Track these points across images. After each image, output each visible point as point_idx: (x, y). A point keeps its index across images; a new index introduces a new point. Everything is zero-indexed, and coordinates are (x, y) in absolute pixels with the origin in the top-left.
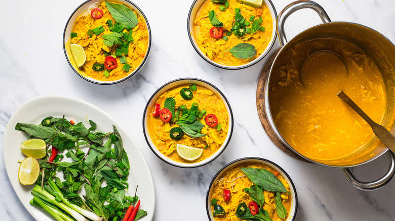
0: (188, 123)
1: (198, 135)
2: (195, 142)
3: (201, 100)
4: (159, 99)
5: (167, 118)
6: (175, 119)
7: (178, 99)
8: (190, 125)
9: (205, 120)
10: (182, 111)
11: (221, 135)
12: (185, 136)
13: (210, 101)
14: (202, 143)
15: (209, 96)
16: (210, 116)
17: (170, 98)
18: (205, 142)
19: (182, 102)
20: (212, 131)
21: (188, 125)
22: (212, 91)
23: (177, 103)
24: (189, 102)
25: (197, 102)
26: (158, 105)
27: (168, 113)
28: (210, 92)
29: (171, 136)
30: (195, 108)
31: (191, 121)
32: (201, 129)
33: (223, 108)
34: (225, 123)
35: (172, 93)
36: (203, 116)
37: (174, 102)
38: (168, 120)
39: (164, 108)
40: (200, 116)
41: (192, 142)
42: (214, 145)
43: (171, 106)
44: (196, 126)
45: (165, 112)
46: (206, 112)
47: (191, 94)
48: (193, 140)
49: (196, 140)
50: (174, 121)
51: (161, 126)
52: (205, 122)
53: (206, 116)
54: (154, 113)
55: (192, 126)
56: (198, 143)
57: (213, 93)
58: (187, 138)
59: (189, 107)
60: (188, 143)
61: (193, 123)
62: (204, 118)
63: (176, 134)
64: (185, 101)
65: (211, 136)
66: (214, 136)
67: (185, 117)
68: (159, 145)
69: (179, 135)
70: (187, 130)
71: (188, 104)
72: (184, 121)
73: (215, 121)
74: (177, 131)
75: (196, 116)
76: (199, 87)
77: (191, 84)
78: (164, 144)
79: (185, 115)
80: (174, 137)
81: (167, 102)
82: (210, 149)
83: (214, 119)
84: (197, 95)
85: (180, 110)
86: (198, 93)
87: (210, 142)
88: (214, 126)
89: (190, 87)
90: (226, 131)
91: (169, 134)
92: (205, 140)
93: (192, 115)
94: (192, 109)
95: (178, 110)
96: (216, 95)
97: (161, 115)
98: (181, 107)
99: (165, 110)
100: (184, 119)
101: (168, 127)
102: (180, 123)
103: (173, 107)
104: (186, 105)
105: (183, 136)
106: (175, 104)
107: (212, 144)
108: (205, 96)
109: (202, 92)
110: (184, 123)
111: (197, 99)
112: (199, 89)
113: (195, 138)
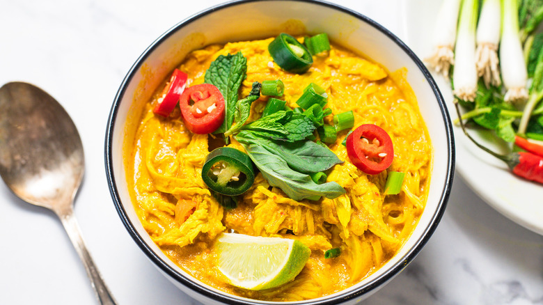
0: (283, 142)
1: (312, 187)
2: (297, 219)
3: (339, 90)
4: (191, 64)
5: (206, 113)
6: (234, 127)
7: (256, 64)
8: (287, 152)
9: (349, 145)
10: (263, 100)
11: (398, 220)
12: (262, 189)
13: (369, 96)
14: (318, 231)
15: (370, 82)
16: (370, 134)
17: (229, 57)
18: (331, 229)
19: (269, 76)
20: (365, 187)
21: (278, 149)
22: (380, 67)
23: (249, 77)
24: (296, 78)
25: (324, 86)
26: (183, 77)
27: (213, 98)
28: (375, 68)
29: (209, 178)
30: (315, 100)
31: (293, 138)
32: (328, 172)
33: (416, 126)
34: (417, 179)
35: (245, 48)
36: (339, 134)
37: (239, 67)
38: (205, 120)
39: (202, 85)
40: (329, 131)
41: (282, 218)
42: (365, 245)
43: (226, 80)
44: (309, 159)
45: (202, 95)
46: (352, 121)
47: (307, 56)
48: (288, 208)
49: (300, 211)
50: (227, 133)
51: (177, 150)
52: (345, 152)
53: (350, 132)
54: (160, 101)
55: (295, 157)
56: (306, 225)
57: (384, 76)
58: (267, 197)
59: (293, 94)
60: (269, 217)
61: (300, 144)
62: (343, 140)
63: (226, 174)
64: (282, 73)
65: (361, 206)
66: (372, 212)
67: (273, 120)
68: (151, 216)
69: (236, 178)
70: (272, 162)
71: (294, 87)
72: (267, 134)
73: (382, 155)
74: (236, 159)
75: (315, 125)
76: (338, 51)
77: (311, 35)
78: (169, 211)
79: (272, 115)
80: (215, 185)
81: (214, 69)
82: (346, 264)
83: (381, 144)
84: (328, 69)
85: (258, 94)
86: (332, 66)
87: (353, 229)
88: (378, 172)
89: (308, 40)
90: (419, 204)
91: (200, 171)
92: (334, 219)
93: (301, 120)
94: (304, 102)
95: (252, 94)
96: (394, 83)
97: (183, 104)
98: (264, 85)
99: (202, 88)
100: (268, 125)
101: (200, 150)
102: (250, 136)
103: (235, 83)
104: (282, 87)
105: (252, 188)
106: (245, 74)
107: (360, 238)
108: (355, 79)
109: (346, 65)
110: (265, 138)
111: (326, 76)
112: (338, 55)
113: (299, 201)
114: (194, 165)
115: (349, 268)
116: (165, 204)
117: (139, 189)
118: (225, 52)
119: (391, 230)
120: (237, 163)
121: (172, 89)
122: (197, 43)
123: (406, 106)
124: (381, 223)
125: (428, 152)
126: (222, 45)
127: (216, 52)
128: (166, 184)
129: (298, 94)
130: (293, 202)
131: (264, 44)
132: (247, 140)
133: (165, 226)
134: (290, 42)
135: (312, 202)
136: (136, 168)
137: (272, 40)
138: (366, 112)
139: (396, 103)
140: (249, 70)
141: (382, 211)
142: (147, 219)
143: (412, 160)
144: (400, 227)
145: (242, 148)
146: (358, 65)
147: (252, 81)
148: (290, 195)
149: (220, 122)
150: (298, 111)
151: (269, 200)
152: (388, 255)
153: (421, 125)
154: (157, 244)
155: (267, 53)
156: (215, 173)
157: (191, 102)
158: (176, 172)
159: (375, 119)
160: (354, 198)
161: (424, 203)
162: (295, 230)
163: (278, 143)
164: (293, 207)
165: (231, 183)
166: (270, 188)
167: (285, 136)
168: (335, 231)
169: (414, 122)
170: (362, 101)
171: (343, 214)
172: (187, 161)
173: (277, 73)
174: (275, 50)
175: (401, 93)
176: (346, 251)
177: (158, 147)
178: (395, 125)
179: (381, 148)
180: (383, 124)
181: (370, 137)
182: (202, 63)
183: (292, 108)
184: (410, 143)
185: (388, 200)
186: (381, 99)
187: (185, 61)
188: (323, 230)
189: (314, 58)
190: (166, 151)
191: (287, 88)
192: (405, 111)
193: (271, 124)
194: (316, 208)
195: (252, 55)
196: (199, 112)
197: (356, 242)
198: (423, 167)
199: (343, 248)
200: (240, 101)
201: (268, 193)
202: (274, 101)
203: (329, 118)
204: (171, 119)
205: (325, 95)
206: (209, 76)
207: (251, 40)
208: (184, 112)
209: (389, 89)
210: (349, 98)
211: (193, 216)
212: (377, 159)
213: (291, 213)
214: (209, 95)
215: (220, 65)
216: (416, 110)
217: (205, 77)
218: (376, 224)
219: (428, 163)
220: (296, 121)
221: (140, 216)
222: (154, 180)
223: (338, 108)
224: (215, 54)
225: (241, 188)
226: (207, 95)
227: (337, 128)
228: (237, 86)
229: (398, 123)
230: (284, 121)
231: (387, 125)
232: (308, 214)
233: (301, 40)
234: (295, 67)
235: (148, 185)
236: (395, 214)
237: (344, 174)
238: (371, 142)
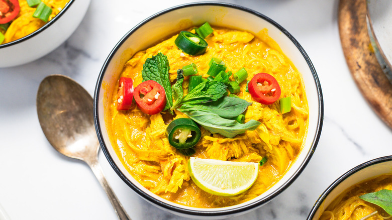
0: (210, 103)
1: (239, 127)
2: (236, 149)
3: (229, 56)
4: (128, 70)
5: (155, 100)
6: (175, 103)
7: (173, 57)
8: (215, 108)
9: (251, 90)
10: (188, 79)
11: (295, 126)
12: (207, 138)
13: (248, 53)
14: (250, 151)
15: (245, 44)
16: (263, 78)
17: (153, 58)
18: (258, 147)
19: (184, 62)
20: (271, 114)
21: (209, 108)
22: (248, 32)
23: (172, 67)
24: (201, 58)
25: (219, 57)
26: (129, 82)
27: (155, 89)
28: (246, 34)
29: (173, 142)
30: (218, 69)
31: (215, 98)
32: (244, 113)
33: (284, 63)
34: (297, 96)
35: (160, 48)
36: (240, 85)
37: (164, 63)
38: (156, 105)
39: (143, 83)
40: (234, 85)
41: (226, 151)
42: (282, 148)
43: (158, 74)
44: (230, 108)
45: (147, 90)
46: (246, 75)
47: (202, 42)
48: (228, 144)
49: (236, 143)
50: (172, 109)
51: (143, 129)
52: (249, 96)
53: (248, 82)
54: (120, 101)
55: (220, 110)
56: (242, 150)
57: (253, 37)
58: (212, 142)
59: (202, 69)
60: (218, 154)
61: (221, 100)
62: (245, 88)
63: (183, 136)
64: (191, 58)
65: (272, 126)
66: (279, 128)
67: (199, 91)
68: (143, 177)
69: (190, 136)
70: (211, 118)
71: (201, 66)
72: (198, 101)
73: (273, 90)
74: (185, 124)
75: (226, 84)
76: (218, 31)
77: (198, 26)
78: (155, 171)
79: (196, 88)
80: (179, 145)
81: (147, 69)
82: (273, 164)
83: (270, 84)
84: (216, 45)
85: (183, 77)
86: (218, 42)
87: (273, 142)
88: (274, 102)
89: (198, 31)
90: (304, 112)
91: (166, 140)
92: (259, 140)
93: (216, 85)
94: (212, 73)
95: (180, 78)
96: (260, 40)
97: (137, 98)
98: (184, 70)
99: (145, 85)
100: (197, 94)
101: (159, 126)
102: (189, 106)
103: (165, 75)
104: (195, 67)
105: (200, 139)
106: (168, 66)
107: (278, 146)
108: (235, 45)
109: (227, 39)
110: (198, 104)
111: (219, 50)
112: (219, 33)
113: (233, 138)
114: (161, 137)
115: (276, 166)
116: (150, 168)
117: (129, 163)
118: (150, 54)
119: (293, 133)
120: (188, 126)
121: (126, 91)
122: (128, 56)
123: (273, 52)
124: (287, 133)
125: (298, 77)
126: (144, 50)
127: (141, 58)
128: (147, 155)
129: (206, 68)
130: (230, 140)
131: (172, 41)
132: (188, 110)
133: (155, 180)
134: (188, 36)
135: (241, 135)
136: (121, 150)
137: (175, 38)
138: (251, 65)
139: (266, 52)
140: (170, 62)
141: (284, 124)
142: (142, 180)
143: (290, 86)
144: (297, 130)
145: (185, 116)
146: (234, 36)
147: (174, 69)
148: (227, 136)
149: (165, 103)
150: (211, 80)
151: (214, 144)
152: (296, 151)
153: (287, 61)
154: (156, 194)
155: (175, 47)
156: (177, 138)
157: (141, 96)
158: (151, 146)
159: (258, 68)
160: (266, 123)
161: (307, 109)
162: (237, 156)
163: (207, 104)
164: (231, 143)
165: (189, 140)
166: (212, 135)
167: (210, 99)
168: (260, 147)
169: (282, 61)
170: (245, 59)
172: (155, 137)
173: (188, 59)
174: (179, 43)
175: (266, 45)
176: (271, 157)
177: (131, 131)
178: (271, 67)
179: (271, 86)
180: (264, 69)
181: (261, 81)
182: (135, 67)
183: (205, 78)
184: (284, 75)
185: (284, 116)
186: (256, 53)
187: (124, 68)
188: (253, 149)
189: (205, 40)
190: (136, 133)
191: (198, 66)
192: (273, 55)
193: (199, 94)
194: (245, 138)
195: (167, 52)
196: (150, 100)
197: (277, 149)
198: (298, 88)
199: (268, 155)
200: (174, 86)
201: (211, 139)
202: (194, 78)
203: (231, 77)
204: (130, 110)
205: (223, 63)
206: (145, 74)
207: (160, 41)
208: (140, 104)
209: (258, 45)
210: (237, 59)
212: (270, 94)
213: (231, 147)
214: (152, 88)
215: (150, 65)
216: (280, 53)
217: (143, 76)
218: (285, 135)
219: (300, 84)
220: (213, 86)
221: (138, 180)
222: (137, 154)
223: (234, 68)
224: (143, 58)
225: (195, 141)
226: (150, 88)
227: (239, 82)
228: (167, 76)
229: (273, 65)
230: (205, 89)
231: (267, 69)
232: (242, 144)
233: (193, 31)
234: (196, 51)
235: (134, 158)
236: (291, 123)
237: (255, 111)
238: (263, 85)
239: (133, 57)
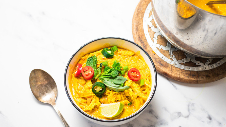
0: (111, 78)
1: (121, 88)
2: (119, 97)
3: (123, 60)
4: (81, 61)
5: (89, 74)
6: (97, 76)
7: (99, 58)
8: (113, 80)
9: (128, 75)
10: (104, 67)
12: (108, 91)
13: (131, 60)
14: (125, 99)
15: (130, 56)
16: (133, 71)
17: (92, 57)
18: (128, 98)
19: (104, 60)
20: (135, 85)
21: (110, 80)
22: (132, 52)
23: (98, 62)
24: (111, 60)
25: (118, 60)
26: (80, 65)
27: (90, 70)
28: (131, 52)
29: (94, 91)
30: (117, 65)
31: (113, 76)
32: (124, 83)
33: (145, 66)
34: (148, 80)
35: (95, 54)
36: (125, 72)
37: (95, 60)
38: (90, 76)
39: (86, 67)
40: (122, 72)
41: (115, 97)
42: (138, 100)
43: (92, 64)
44: (119, 81)
45: (87, 69)
46: (128, 68)
47: (112, 53)
48: (116, 95)
49: (119, 95)
50: (96, 78)
51: (83, 85)
52: (128, 77)
53: (128, 71)
54: (76, 73)
55: (115, 81)
56: (122, 98)
57: (134, 54)
58: (110, 93)
59: (111, 64)
60: (112, 98)
61: (116, 77)
62: (126, 74)
63: (98, 89)
64: (107, 59)
65: (135, 90)
66: (138, 91)
67: (107, 72)
68: (80, 104)
69: (101, 90)
70: (110, 84)
71: (110, 63)
72: (107, 76)
73: (138, 76)
74: (100, 84)
75: (119, 71)
76: (120, 49)
77: (112, 47)
78: (85, 102)
79: (107, 71)
80: (96, 92)
81: (88, 61)
82: (134, 106)
83: (137, 73)
84: (118, 55)
85: (102, 66)
86: (119, 54)
87: (134, 97)
88: (137, 81)
89: (111, 48)
90: (150, 86)
91: (91, 90)
92: (129, 95)
93: (115, 71)
94: (114, 66)
95: (100, 66)
96: (137, 55)
97: (83, 73)
98: (103, 63)
99: (87, 67)
100: (106, 74)
101: (89, 84)
102: (102, 78)
103: (95, 64)
104: (108, 63)
105: (105, 91)
106: (97, 61)
107: (136, 98)
108: (126, 56)
109: (123, 53)
110: (106, 77)
111: (119, 57)
112: (120, 50)
113: (119, 92)
114: (89, 88)
115: (135, 107)
116: (84, 100)
117: (76, 98)
118: (90, 56)
119: (144, 94)
120: (101, 86)
121: (79, 69)
122: (82, 55)
123: (141, 61)
124: (141, 93)
125: (150, 72)
126: (89, 54)
127: (87, 57)
128: (83, 95)
129: (112, 64)
130: (117, 93)
131: (100, 52)
132: (102, 79)
133: (85, 106)
134: (107, 50)
135: (121, 92)
136: (73, 92)
137: (102, 50)
138: (131, 65)
139: (138, 61)
140: (98, 60)
141: (140, 90)
142: (80, 105)
143: (146, 75)
144: (146, 93)
145: (101, 81)
146: (126, 52)
147: (99, 63)
148: (116, 91)
149: (93, 76)
150: (113, 69)
151: (111, 94)
152: (144, 102)
153: (146, 65)
154: (84, 111)
155: (101, 54)
156: (95, 89)
157: (84, 72)
158: (85, 91)
159: (134, 66)
160: (133, 88)
161: (151, 86)
162: (119, 100)
163: (110, 78)
164: (117, 94)
165: (100, 91)
166: (110, 90)
167: (111, 76)
168: (129, 98)
169: (144, 65)
170: (129, 62)
171: (131, 93)
172: (87, 88)
173: (105, 59)
174: (103, 53)
175: (139, 57)
176: (133, 103)
177: (78, 85)
178: (139, 67)
179: (137, 74)
180: (136, 67)
181: (134, 72)
182: (84, 60)
183: (111, 68)
184: (144, 71)
185: (141, 87)
186: (134, 60)
187: (80, 60)
188: (126, 98)
189: (114, 53)
190: (80, 86)
191: (109, 63)
192: (141, 62)
193: (107, 74)
194: (123, 93)
195: (97, 56)
196: (87, 74)
197: (135, 100)
198: (149, 76)
199: (132, 102)
200: (98, 69)
201: (110, 92)
202: (106, 67)
203: (122, 68)
204: (80, 77)
205: (119, 63)
206: (87, 64)
207: (96, 51)
208: (83, 75)
209: (136, 57)
210: (126, 62)
211: (92, 102)
212: (136, 77)
213: (117, 96)
214: (89, 69)
215: (90, 60)
216: (144, 61)
217: (86, 64)
218: (140, 94)
219: (150, 75)
220: (113, 71)
221: (78, 105)
222: (79, 94)
223: (123, 65)
224: (88, 57)
225: (103, 92)
226: (88, 69)
227: (124, 71)
228: (96, 65)
229: (140, 66)
230: (110, 72)
231: (137, 67)
232: (122, 95)
233: (110, 49)
234: (109, 57)
235: (78, 96)
236: (144, 90)
237: (129, 83)
238: (134, 73)
239: (84, 56)
